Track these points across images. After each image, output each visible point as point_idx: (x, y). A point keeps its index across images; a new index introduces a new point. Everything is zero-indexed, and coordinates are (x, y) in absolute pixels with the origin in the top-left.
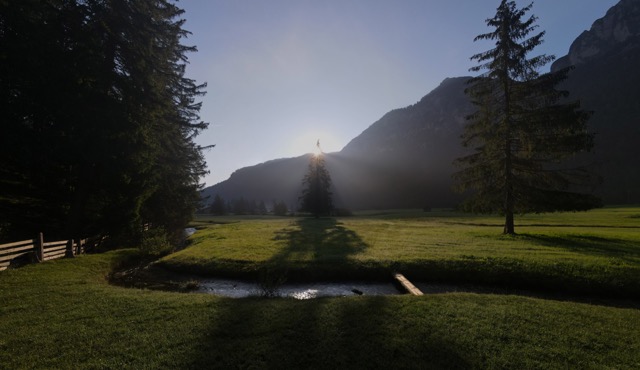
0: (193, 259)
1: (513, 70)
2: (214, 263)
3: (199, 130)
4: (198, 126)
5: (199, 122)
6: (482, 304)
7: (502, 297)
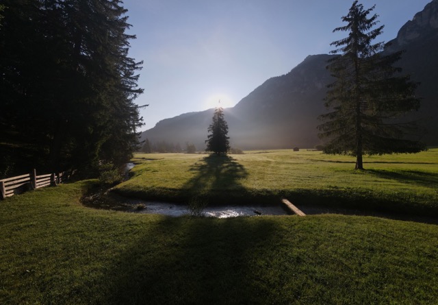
0: (139, 187)
1: (361, 53)
2: (154, 190)
3: (137, 94)
4: (137, 91)
5: (137, 88)
6: (350, 223)
7: (363, 218)
